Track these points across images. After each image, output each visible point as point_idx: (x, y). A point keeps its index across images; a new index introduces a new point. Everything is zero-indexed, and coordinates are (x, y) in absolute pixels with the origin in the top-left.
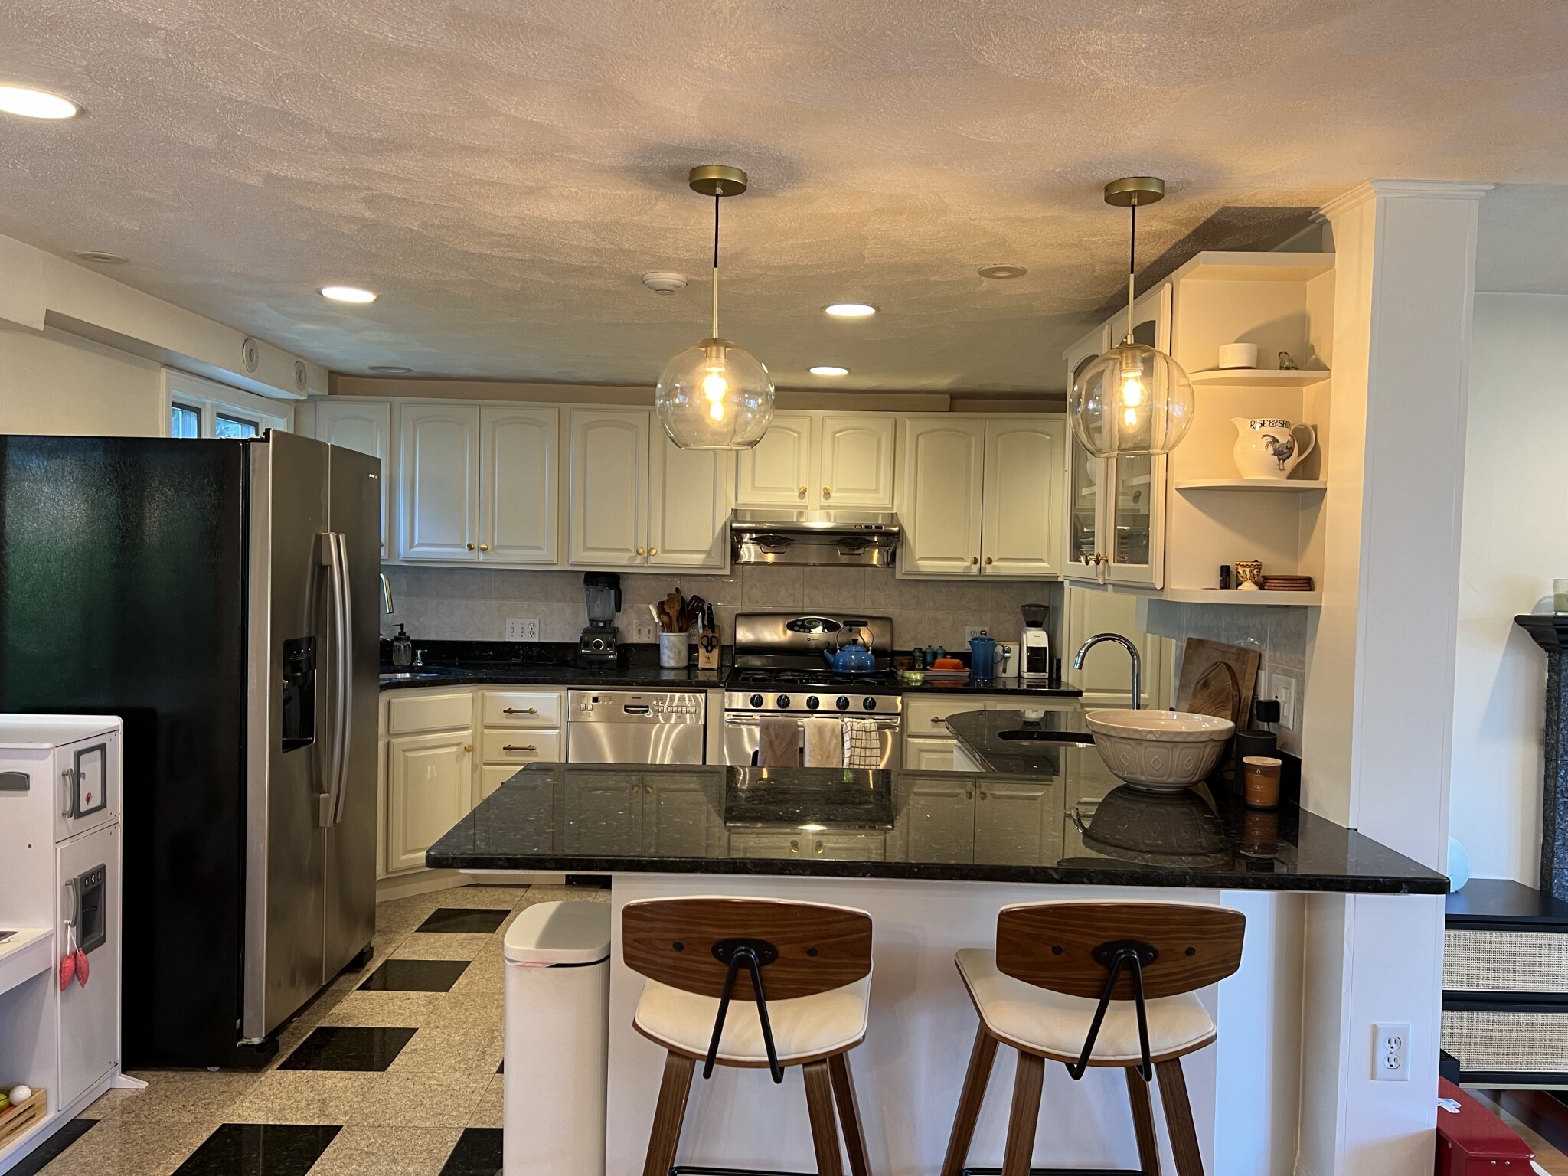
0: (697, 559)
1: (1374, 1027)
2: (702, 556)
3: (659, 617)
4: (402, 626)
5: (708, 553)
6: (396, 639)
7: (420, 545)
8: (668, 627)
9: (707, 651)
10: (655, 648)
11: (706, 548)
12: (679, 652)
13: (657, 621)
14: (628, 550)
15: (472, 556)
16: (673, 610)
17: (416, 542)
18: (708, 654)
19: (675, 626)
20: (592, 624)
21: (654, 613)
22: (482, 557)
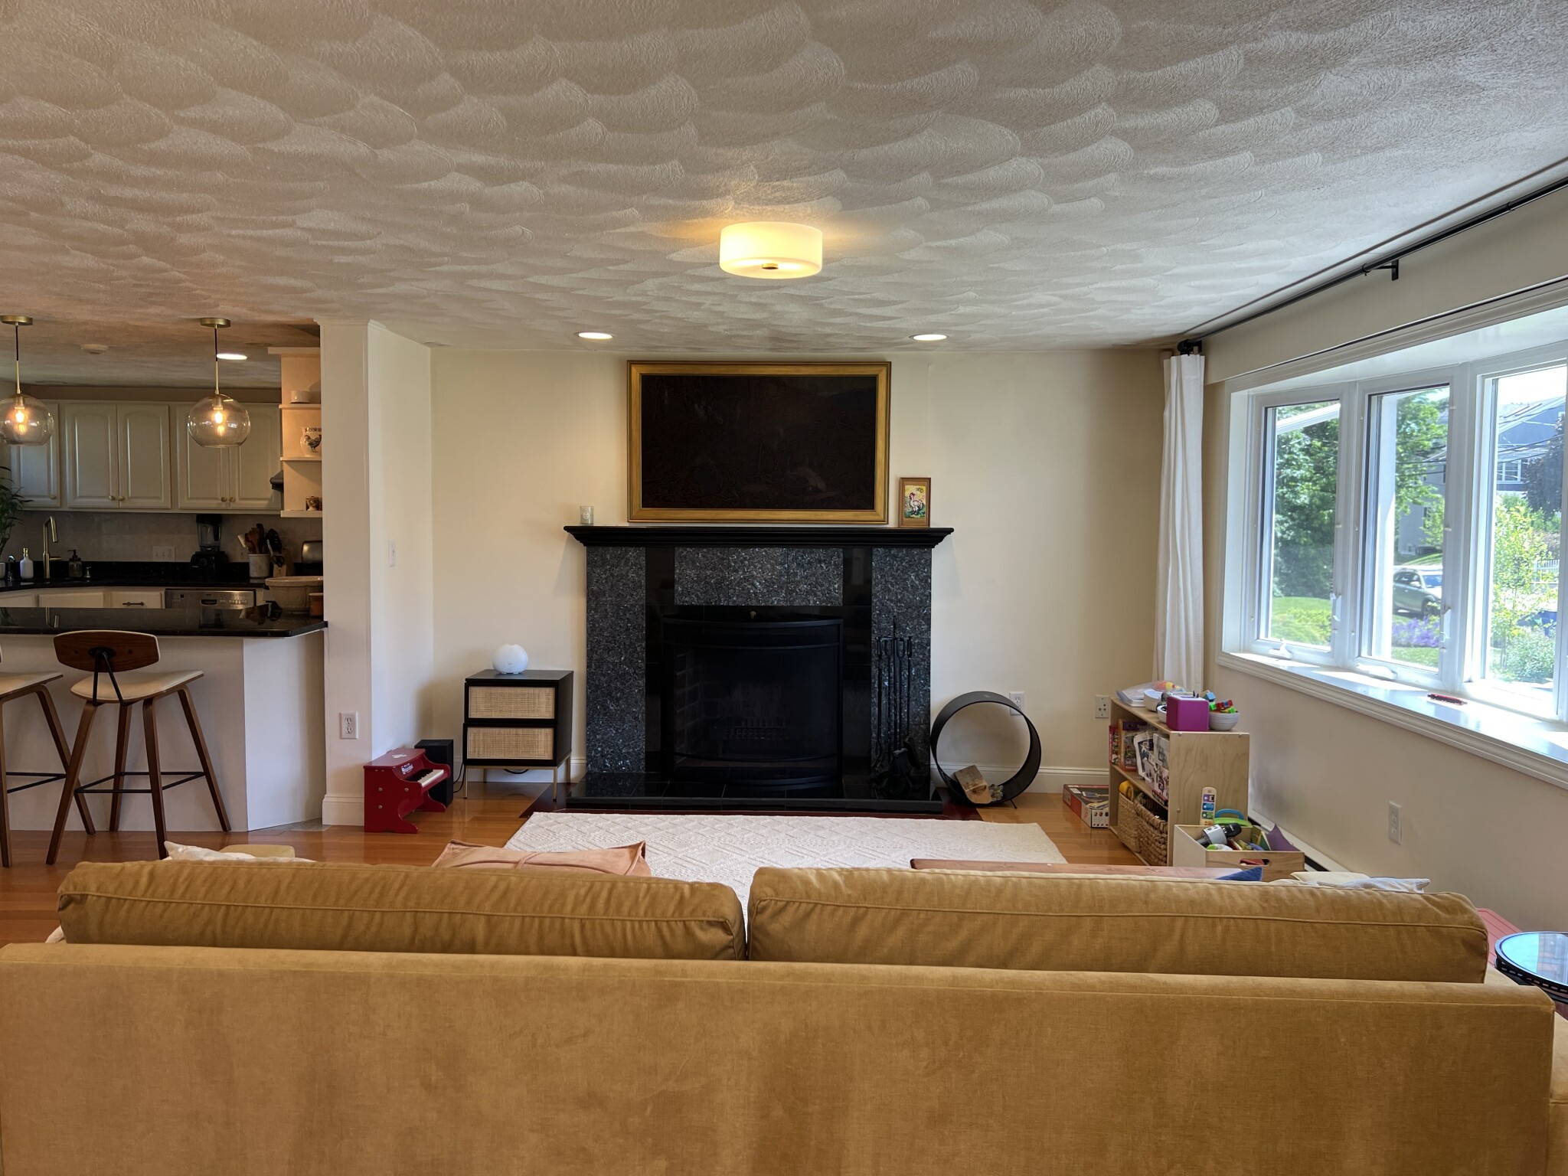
0: (263, 504)
1: (340, 715)
2: (266, 502)
3: (245, 544)
4: (75, 551)
5: (270, 500)
6: (71, 560)
7: (80, 497)
8: (253, 550)
9: (279, 566)
10: (246, 566)
11: (269, 497)
12: (260, 567)
13: (244, 546)
14: (217, 499)
15: (115, 504)
16: (255, 539)
17: (78, 495)
18: (279, 568)
19: (257, 549)
20: (201, 549)
21: (242, 541)
22: (121, 504)
